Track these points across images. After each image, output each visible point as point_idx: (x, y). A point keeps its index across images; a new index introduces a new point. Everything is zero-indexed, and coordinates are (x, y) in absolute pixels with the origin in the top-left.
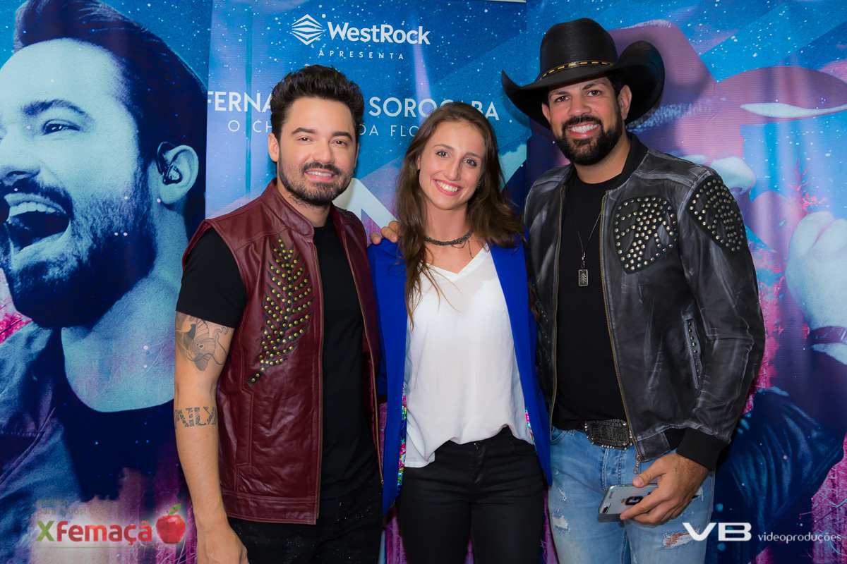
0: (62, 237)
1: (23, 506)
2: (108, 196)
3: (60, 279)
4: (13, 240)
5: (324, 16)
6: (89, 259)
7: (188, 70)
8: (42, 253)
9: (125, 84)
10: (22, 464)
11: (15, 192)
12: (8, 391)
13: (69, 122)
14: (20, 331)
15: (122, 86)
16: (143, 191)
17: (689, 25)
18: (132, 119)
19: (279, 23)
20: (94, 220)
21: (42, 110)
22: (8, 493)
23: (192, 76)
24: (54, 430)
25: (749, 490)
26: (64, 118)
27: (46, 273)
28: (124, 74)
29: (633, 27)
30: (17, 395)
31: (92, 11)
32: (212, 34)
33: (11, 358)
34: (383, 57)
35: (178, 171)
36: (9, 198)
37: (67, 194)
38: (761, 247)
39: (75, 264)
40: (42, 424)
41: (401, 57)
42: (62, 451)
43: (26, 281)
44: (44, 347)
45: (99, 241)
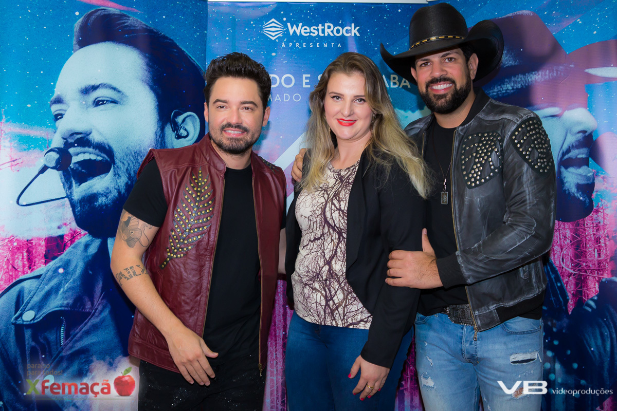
0: (107, 176)
1: (84, 358)
2: (138, 148)
3: (106, 205)
4: (74, 179)
5: (285, 19)
6: (125, 191)
7: (192, 60)
8: (94, 187)
9: (149, 72)
10: (83, 330)
11: (75, 147)
12: (73, 281)
13: (111, 98)
14: (80, 240)
15: (147, 73)
16: (161, 144)
17: (546, 13)
18: (153, 95)
19: (254, 25)
20: (129, 164)
21: (93, 91)
22: (73, 350)
23: (194, 64)
24: (104, 308)
25: (596, 353)
26: (107, 96)
27: (97, 201)
28: (148, 65)
29: (505, 17)
30: (79, 283)
31: (125, 23)
32: (208, 34)
33: (75, 258)
34: (326, 46)
35: (185, 130)
36: (71, 150)
37: (110, 147)
38: (602, 174)
39: (117, 194)
40: (95, 303)
41: (339, 45)
42: (109, 321)
43: (84, 206)
44: (96, 251)
45: (133, 179)
